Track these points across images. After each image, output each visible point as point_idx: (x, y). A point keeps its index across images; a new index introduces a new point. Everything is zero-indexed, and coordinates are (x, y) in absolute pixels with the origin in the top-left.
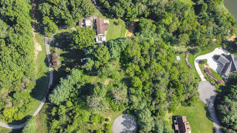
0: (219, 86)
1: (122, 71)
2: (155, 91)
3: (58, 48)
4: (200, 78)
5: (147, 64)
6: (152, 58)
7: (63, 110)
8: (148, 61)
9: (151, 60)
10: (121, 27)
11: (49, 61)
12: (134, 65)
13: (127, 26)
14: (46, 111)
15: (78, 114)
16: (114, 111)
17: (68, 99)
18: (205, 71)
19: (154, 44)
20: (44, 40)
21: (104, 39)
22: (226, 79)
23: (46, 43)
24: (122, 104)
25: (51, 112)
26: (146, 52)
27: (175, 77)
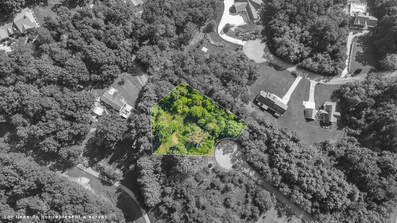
0: (262, 34)
1: (176, 116)
2: (218, 101)
3: (100, 160)
4: (240, 46)
5: (188, 88)
6: (186, 77)
7: (169, 200)
8: (187, 84)
9: (187, 80)
10: (129, 81)
11: (106, 180)
12: (180, 101)
14: (156, 218)
15: (184, 189)
16: (208, 153)
17: (162, 188)
18: (236, 35)
20: (80, 169)
21: (129, 108)
22: (260, 21)
23: (84, 169)
24: (207, 141)
25: (161, 213)
26: (176, 79)
27: (222, 70)
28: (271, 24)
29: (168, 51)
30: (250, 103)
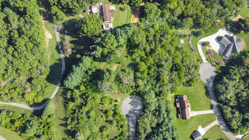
0: (220, 67)
1: (129, 57)
2: (159, 74)
3: (68, 35)
4: (202, 60)
5: (152, 50)
6: (157, 43)
7: (77, 93)
8: (153, 47)
9: (155, 45)
10: (127, 13)
11: (60, 48)
12: (140, 51)
13: (133, 11)
14: (61, 94)
15: (91, 97)
16: (123, 93)
17: (81, 83)
18: (207, 53)
19: (159, 29)
20: (54, 28)
21: (111, 26)
22: (227, 60)
23: (56, 30)
24: (129, 87)
25: (66, 95)
26: (151, 38)
27: (178, 61)
28: (231, 68)
29: (163, 21)
30: (173, 95)
